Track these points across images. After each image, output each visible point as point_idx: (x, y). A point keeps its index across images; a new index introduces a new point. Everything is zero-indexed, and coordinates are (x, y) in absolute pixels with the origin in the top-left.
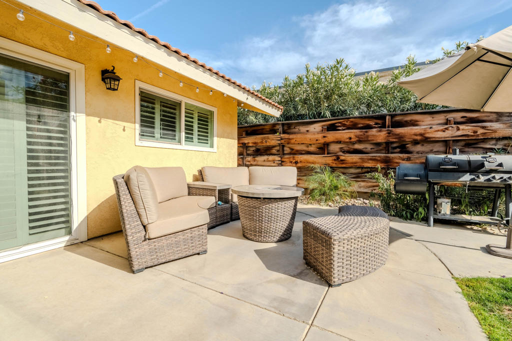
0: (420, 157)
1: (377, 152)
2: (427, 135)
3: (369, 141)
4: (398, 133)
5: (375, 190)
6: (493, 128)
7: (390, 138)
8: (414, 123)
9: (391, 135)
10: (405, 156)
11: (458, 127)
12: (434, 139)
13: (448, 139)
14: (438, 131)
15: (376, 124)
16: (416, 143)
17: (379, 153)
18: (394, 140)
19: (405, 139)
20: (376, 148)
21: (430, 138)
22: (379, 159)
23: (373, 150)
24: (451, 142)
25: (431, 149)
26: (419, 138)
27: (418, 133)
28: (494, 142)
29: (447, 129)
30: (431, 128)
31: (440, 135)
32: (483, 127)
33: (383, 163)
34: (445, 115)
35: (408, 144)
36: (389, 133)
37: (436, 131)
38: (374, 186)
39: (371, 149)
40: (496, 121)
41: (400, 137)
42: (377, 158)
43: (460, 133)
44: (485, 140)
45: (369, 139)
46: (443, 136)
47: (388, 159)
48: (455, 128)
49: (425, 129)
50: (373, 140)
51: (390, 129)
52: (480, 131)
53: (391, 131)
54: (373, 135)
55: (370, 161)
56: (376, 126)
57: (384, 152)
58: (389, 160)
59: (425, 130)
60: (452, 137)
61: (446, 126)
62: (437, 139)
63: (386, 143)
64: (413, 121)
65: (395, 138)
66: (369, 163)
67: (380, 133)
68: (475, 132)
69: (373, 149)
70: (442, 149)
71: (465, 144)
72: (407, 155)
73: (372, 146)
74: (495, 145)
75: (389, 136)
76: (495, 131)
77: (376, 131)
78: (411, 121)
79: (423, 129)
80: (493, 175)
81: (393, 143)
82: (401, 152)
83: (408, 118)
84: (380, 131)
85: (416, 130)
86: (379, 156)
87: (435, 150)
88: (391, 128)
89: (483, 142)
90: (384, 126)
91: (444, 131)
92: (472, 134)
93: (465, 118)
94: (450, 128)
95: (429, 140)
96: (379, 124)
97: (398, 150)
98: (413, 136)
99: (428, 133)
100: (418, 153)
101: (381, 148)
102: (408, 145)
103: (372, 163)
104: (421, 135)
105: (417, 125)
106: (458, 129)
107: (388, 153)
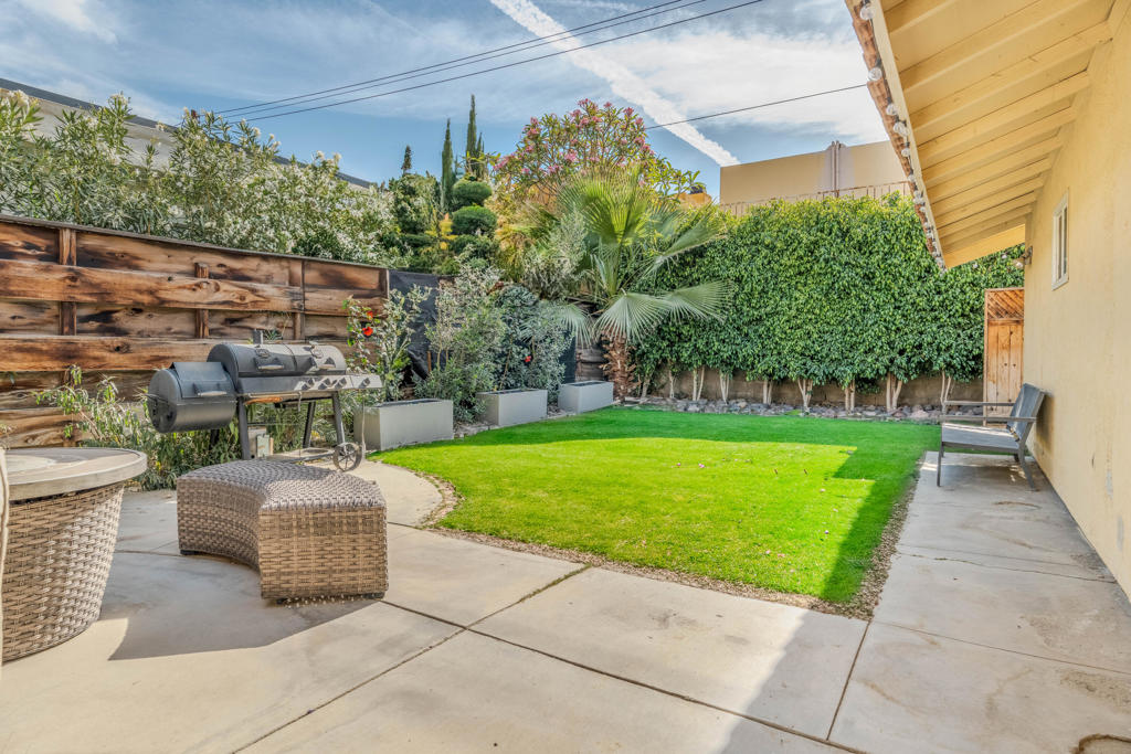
0: (150, 345)
1: (33, 327)
2: (164, 295)
3: (11, 293)
4: (98, 281)
5: (34, 437)
6: (265, 294)
7: (77, 291)
8: (130, 263)
9: (78, 283)
10: (117, 341)
11: (217, 284)
12: (177, 305)
13: (201, 307)
14: (184, 288)
15: (29, 246)
16: (137, 310)
17: (40, 331)
18: (89, 299)
19: (115, 299)
20: (29, 317)
21: (169, 301)
22: (45, 348)
23: (18, 321)
24: (206, 313)
25: (167, 325)
26: (146, 299)
27: (144, 288)
28: (263, 319)
29: (198, 285)
30: (170, 279)
31: (186, 297)
32: (253, 291)
33: (57, 359)
34: (191, 254)
35: (116, 312)
36: (73, 279)
37: (180, 288)
38: (31, 428)
39: (14, 318)
40: (266, 283)
41: (103, 292)
42: (38, 345)
43: (219, 297)
44: (252, 315)
45: (12, 288)
46: (193, 301)
47: (72, 347)
48: (213, 287)
49: (159, 281)
50: (25, 293)
51: (75, 267)
52: (250, 298)
53: (78, 273)
54: (25, 279)
55: (16, 355)
56: (30, 252)
57: (53, 327)
58: (76, 351)
59: (158, 283)
60: (209, 304)
61: (198, 280)
62: (183, 306)
63: (61, 304)
64: (127, 258)
65: (91, 294)
66: (13, 360)
67: (45, 276)
68: (243, 298)
69: (20, 317)
70: (188, 327)
71: (226, 320)
72: (120, 338)
73: (17, 311)
74: (266, 323)
75: (74, 287)
76: (268, 300)
77: (33, 267)
78: (124, 254)
79: (153, 278)
80: (325, 378)
81: (80, 304)
82: (102, 331)
83: (117, 247)
84: (47, 270)
85: (140, 278)
86: (46, 341)
87: (175, 329)
88: (78, 265)
89: (250, 317)
90: (54, 256)
91: (194, 290)
92: (238, 301)
93: (224, 269)
94: (205, 285)
95: (167, 305)
96: (38, 248)
97: (94, 325)
98: (133, 293)
99: (166, 290)
100: (140, 333)
101: (45, 316)
102: (117, 315)
103: (23, 361)
104: (151, 292)
105: (137, 268)
106: (218, 289)
107: (72, 332)
